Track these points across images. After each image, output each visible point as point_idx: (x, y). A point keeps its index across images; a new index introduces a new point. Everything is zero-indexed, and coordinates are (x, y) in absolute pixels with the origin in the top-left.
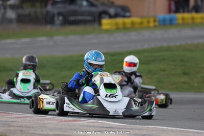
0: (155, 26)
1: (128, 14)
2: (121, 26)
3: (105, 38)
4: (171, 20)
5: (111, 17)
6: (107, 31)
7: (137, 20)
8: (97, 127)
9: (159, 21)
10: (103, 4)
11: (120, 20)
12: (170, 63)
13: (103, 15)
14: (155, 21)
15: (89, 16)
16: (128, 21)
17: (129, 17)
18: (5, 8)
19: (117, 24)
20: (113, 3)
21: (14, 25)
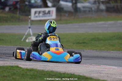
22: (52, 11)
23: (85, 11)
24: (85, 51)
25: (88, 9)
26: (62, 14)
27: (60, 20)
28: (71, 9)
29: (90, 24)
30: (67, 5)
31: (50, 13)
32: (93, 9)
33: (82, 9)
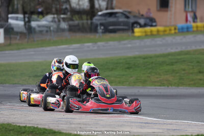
0: (175, 33)
1: (154, 24)
2: (149, 33)
3: (137, 43)
4: (188, 28)
5: (141, 26)
6: (139, 37)
7: (161, 28)
8: (138, 122)
9: (179, 29)
10: (135, 17)
11: (148, 29)
12: (190, 64)
13: (135, 25)
14: (175, 29)
15: (123, 25)
16: (154, 29)
17: (155, 26)
18: (59, 21)
19: (145, 32)
20: (142, 15)
21: (67, 34)
23: (41, 32)
25: (45, 29)
26: (12, 36)
27: (10, 45)
28: (23, 30)
29: (49, 48)
30: (18, 25)
32: (52, 28)
33: (37, 29)
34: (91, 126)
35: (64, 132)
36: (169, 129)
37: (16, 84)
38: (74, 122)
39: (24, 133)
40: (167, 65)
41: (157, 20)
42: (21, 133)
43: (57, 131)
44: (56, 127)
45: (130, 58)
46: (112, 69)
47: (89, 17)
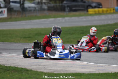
0: (114, 12)
1: (101, 7)
2: (97, 12)
3: (90, 18)
5: (92, 8)
7: (105, 9)
9: (116, 10)
11: (97, 9)
13: (89, 7)
14: (114, 10)
15: (82, 7)
16: (100, 10)
17: (102, 8)
18: (42, 4)
19: (95, 11)
21: (47, 13)
22: (4, 11)
23: (30, 11)
24: (30, 44)
25: (33, 9)
26: (12, 13)
27: (11, 18)
29: (35, 21)
30: (16, 6)
31: (2, 13)
32: (37, 9)
33: (29, 9)
34: (52, 67)
35: (34, 70)
36: (100, 70)
37: (12, 42)
38: (41, 65)
39: (8, 70)
40: (106, 31)
41: (103, 4)
42: (7, 71)
43: (29, 69)
44: (30, 67)
45: (84, 27)
46: (72, 34)
47: (60, 2)
